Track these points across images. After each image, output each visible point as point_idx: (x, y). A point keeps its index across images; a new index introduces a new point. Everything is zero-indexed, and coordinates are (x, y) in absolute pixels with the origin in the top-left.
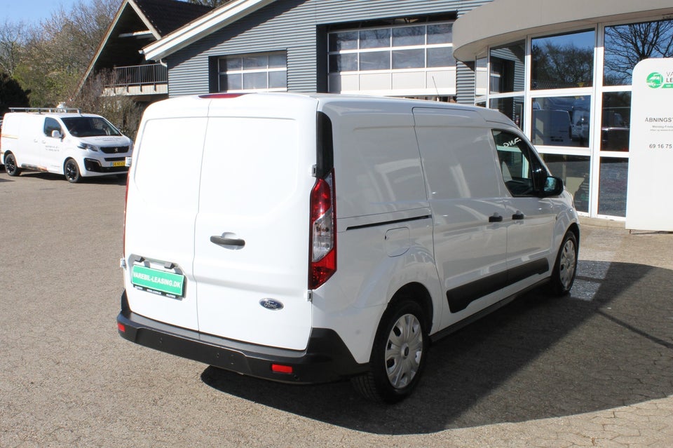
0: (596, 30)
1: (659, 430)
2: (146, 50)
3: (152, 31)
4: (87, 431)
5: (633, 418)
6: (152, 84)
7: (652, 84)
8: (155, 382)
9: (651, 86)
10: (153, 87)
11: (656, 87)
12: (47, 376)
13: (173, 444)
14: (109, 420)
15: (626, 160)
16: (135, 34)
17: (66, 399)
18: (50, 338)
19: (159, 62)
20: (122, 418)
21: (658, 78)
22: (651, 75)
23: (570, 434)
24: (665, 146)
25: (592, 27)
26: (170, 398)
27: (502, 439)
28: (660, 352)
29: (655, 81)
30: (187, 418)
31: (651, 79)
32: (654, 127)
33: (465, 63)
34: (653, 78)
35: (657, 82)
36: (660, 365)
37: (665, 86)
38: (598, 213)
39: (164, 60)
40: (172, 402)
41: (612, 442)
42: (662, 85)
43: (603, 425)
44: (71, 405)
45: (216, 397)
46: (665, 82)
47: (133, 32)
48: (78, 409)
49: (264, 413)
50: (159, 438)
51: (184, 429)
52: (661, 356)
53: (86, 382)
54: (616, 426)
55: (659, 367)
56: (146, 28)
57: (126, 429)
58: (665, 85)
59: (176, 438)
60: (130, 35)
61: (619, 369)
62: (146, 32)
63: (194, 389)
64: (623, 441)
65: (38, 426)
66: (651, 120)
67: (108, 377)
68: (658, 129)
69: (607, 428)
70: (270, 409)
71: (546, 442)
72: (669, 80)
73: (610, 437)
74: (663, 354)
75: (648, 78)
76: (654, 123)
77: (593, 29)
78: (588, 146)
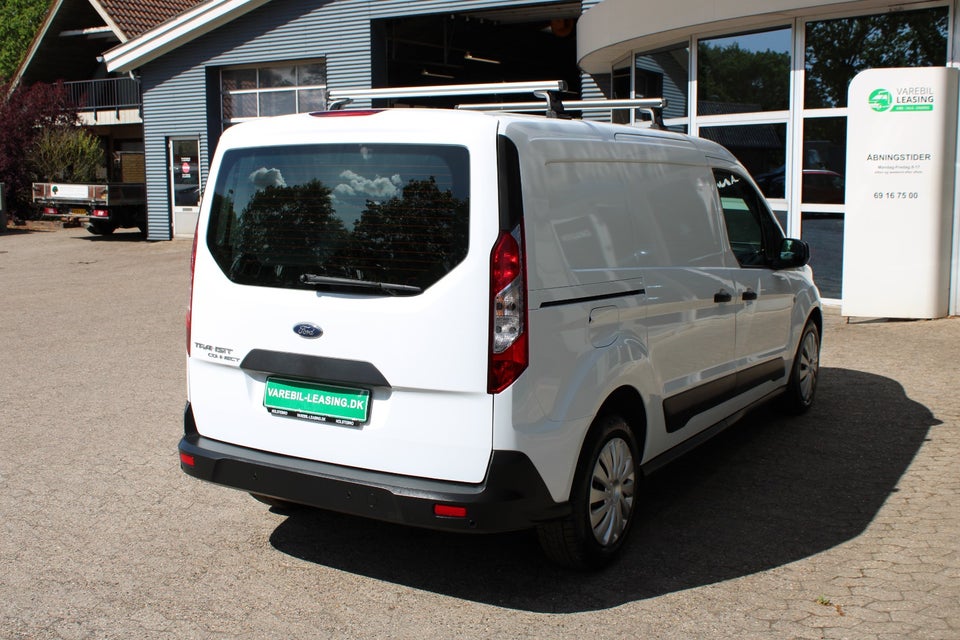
0: (793, 26)
1: (929, 592)
2: (107, 57)
3: (111, 26)
4: (103, 622)
5: (890, 576)
6: (113, 109)
7: (876, 105)
8: (191, 550)
9: (875, 109)
10: (114, 113)
11: (882, 110)
12: (24, 546)
13: (236, 636)
14: (131, 606)
15: (840, 216)
16: (86, 31)
17: (60, 578)
18: (15, 491)
19: (128, 74)
20: (151, 601)
21: (885, 97)
22: (875, 93)
23: (805, 602)
24: (896, 195)
25: (787, 23)
26: (217, 572)
27: (709, 612)
28: (912, 487)
29: (880, 100)
30: (250, 598)
31: (875, 98)
32: (880, 167)
33: (592, 76)
34: (878, 97)
35: (883, 102)
36: (916, 504)
37: (894, 109)
39: (136, 71)
40: (222, 577)
41: (865, 610)
42: (892, 107)
43: (849, 587)
44: (68, 586)
45: (286, 568)
46: (894, 103)
47: (83, 28)
48: (82, 592)
49: (362, 587)
50: (214, 628)
51: (248, 614)
52: (915, 492)
53: (86, 552)
54: (867, 589)
55: (915, 507)
56: (102, 23)
57: (161, 617)
58: (895, 106)
59: (239, 628)
60: (77, 32)
61: (859, 512)
62: (102, 29)
63: (251, 557)
64: (881, 608)
65: (25, 618)
66: (875, 158)
67: (118, 545)
68: (886, 170)
69: (856, 591)
70: (370, 581)
71: (772, 613)
72: (900, 100)
73: (861, 603)
74: (918, 489)
75: (870, 98)
76: (880, 162)
77: (789, 27)
78: (784, 197)
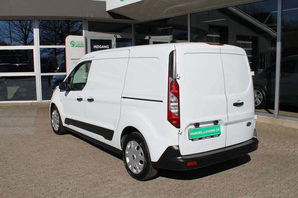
0: (34, 20)
7: (72, 45)
11: (74, 46)
21: (74, 43)
22: (72, 42)
29: (73, 44)
34: (72, 43)
38: (42, 100)
46: (76, 45)
76: (74, 61)
78: (34, 72)
